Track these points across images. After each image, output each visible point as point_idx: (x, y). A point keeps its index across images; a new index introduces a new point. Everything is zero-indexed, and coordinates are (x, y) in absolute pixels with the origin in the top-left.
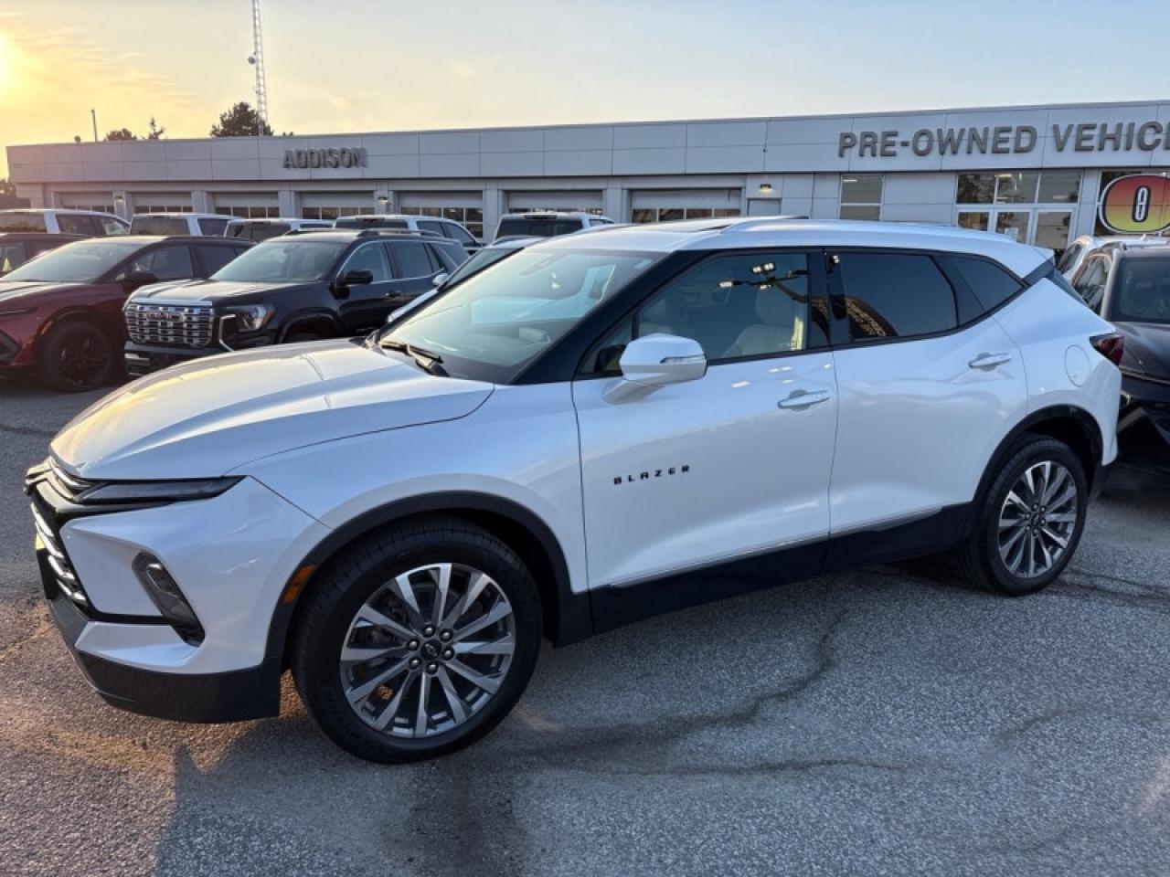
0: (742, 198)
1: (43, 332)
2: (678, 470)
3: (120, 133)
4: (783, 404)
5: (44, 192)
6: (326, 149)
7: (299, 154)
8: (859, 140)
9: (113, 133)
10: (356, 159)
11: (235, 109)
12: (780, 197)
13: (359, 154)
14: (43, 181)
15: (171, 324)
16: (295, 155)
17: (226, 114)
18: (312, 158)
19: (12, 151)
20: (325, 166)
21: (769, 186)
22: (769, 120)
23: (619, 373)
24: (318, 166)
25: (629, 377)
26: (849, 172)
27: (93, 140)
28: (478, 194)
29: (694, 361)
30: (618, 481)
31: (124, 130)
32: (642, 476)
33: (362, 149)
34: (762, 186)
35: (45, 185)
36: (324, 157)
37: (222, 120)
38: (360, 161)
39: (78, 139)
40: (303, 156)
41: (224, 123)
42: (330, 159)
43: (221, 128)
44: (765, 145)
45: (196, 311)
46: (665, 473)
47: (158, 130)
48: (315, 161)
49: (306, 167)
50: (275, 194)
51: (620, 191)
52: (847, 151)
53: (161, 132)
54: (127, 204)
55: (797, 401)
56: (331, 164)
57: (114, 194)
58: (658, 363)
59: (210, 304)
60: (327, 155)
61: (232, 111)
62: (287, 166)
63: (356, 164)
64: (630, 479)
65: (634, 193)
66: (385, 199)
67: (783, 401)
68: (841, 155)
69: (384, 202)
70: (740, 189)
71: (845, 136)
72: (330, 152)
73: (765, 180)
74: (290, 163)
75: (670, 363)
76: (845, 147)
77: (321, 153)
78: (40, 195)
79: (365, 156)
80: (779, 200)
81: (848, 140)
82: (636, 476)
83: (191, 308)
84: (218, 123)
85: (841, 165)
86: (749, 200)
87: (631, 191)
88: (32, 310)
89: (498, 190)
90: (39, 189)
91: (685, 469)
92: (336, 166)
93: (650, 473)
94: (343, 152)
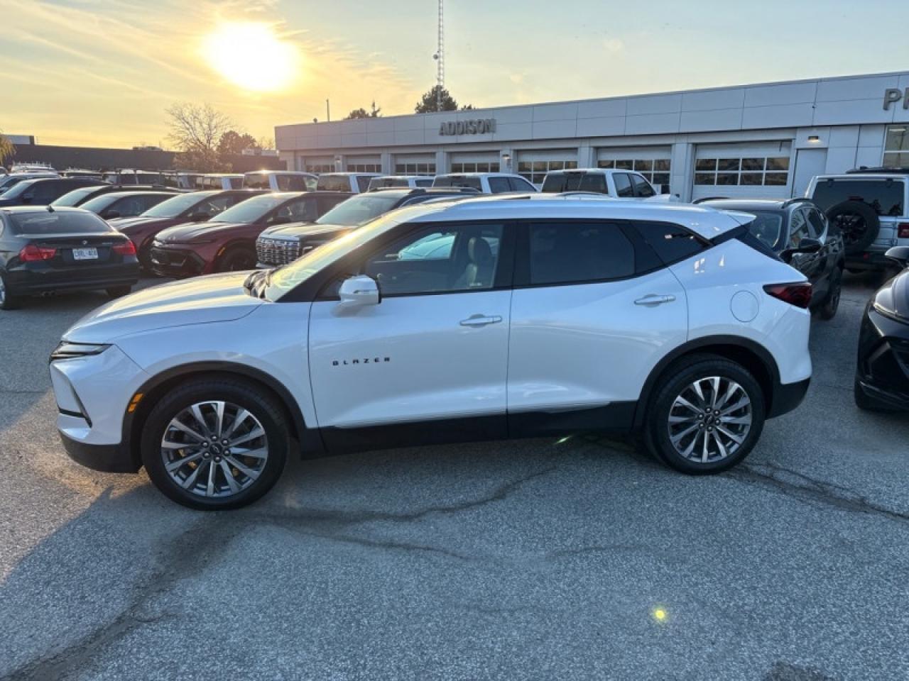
0: (793, 147)
1: (219, 255)
2: (382, 359)
3: (358, 112)
4: (463, 323)
5: (295, 156)
6: (468, 120)
7: (450, 124)
8: (903, 95)
9: (354, 112)
10: (487, 127)
11: (433, 90)
12: (825, 146)
13: (490, 123)
14: (294, 149)
15: (277, 251)
16: (447, 126)
17: (426, 94)
18: (458, 127)
19: (278, 129)
20: (467, 133)
21: (817, 138)
22: (821, 80)
23: (338, 298)
24: (462, 133)
25: (345, 301)
26: (893, 123)
27: (326, 120)
28: (575, 150)
29: (371, 293)
30: (336, 363)
31: (361, 110)
32: (354, 362)
33: (493, 120)
34: (810, 138)
35: (295, 151)
36: (467, 126)
37: (424, 99)
38: (491, 129)
39: (315, 120)
40: (453, 126)
41: (425, 101)
42: (471, 128)
43: (423, 104)
44: (815, 103)
45: (291, 244)
46: (371, 361)
47: (376, 109)
48: (461, 129)
49: (454, 134)
50: (433, 154)
51: (685, 145)
52: (892, 105)
53: (378, 111)
54: (343, 164)
55: (477, 322)
56: (471, 131)
57: (336, 157)
58: (352, 293)
59: (298, 239)
60: (469, 125)
61: (431, 91)
62: (442, 134)
63: (488, 131)
64: (345, 363)
65: (699, 147)
66: (507, 156)
67: (464, 321)
68: (886, 108)
69: (506, 158)
70: (790, 141)
71: (891, 92)
72: (471, 123)
73: (814, 132)
74: (444, 131)
75: (360, 293)
76: (890, 102)
77: (465, 124)
78: (292, 158)
79: (495, 125)
80: (826, 149)
81: (893, 96)
82: (350, 361)
83: (288, 241)
84: (421, 101)
85: (886, 117)
86: (798, 150)
87: (696, 145)
88: (213, 241)
89: (590, 147)
90: (292, 154)
91: (387, 359)
92: (475, 132)
93: (360, 360)
94: (480, 122)
